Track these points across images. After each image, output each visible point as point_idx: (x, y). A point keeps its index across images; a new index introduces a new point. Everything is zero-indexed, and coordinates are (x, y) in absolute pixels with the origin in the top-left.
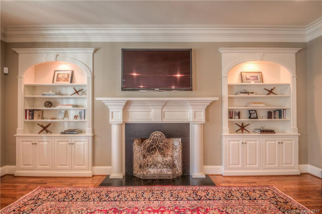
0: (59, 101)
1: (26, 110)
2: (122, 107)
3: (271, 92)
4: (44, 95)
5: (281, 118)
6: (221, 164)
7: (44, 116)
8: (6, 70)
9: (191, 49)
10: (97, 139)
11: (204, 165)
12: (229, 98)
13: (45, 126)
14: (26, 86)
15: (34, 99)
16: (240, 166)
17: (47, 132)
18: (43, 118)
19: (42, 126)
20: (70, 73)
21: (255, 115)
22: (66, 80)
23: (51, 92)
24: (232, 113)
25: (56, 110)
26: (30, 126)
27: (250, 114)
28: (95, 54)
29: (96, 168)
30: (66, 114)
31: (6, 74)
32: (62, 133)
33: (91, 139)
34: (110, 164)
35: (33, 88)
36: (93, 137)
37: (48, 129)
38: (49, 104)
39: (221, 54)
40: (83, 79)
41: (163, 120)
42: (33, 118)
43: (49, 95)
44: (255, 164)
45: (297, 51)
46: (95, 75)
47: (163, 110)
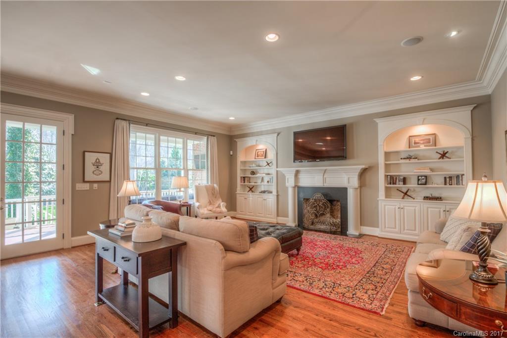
0: (258, 170)
1: (241, 177)
2: (294, 175)
3: (443, 155)
4: (250, 167)
5: (459, 185)
6: (378, 227)
7: (251, 181)
8: (231, 154)
9: (345, 125)
10: (280, 197)
11: (361, 225)
12: (386, 165)
13: (251, 187)
14: (241, 162)
15: (245, 170)
16: (397, 230)
17: (252, 192)
18: (250, 183)
19: (249, 188)
20: (264, 150)
21: (424, 181)
22: (262, 156)
23: (254, 165)
24: (396, 179)
25: (256, 177)
26: (243, 186)
27: (419, 180)
28: (278, 137)
29: (279, 218)
30: (262, 180)
31: (231, 155)
32: (260, 192)
33: (275, 197)
34: (287, 216)
35: (244, 163)
36: (278, 196)
37: (253, 189)
38: (253, 173)
39: (377, 123)
40: (271, 156)
41: (325, 184)
42: (245, 182)
43: (253, 167)
44: (415, 230)
45: (472, 109)
46: (278, 152)
47: (325, 177)
